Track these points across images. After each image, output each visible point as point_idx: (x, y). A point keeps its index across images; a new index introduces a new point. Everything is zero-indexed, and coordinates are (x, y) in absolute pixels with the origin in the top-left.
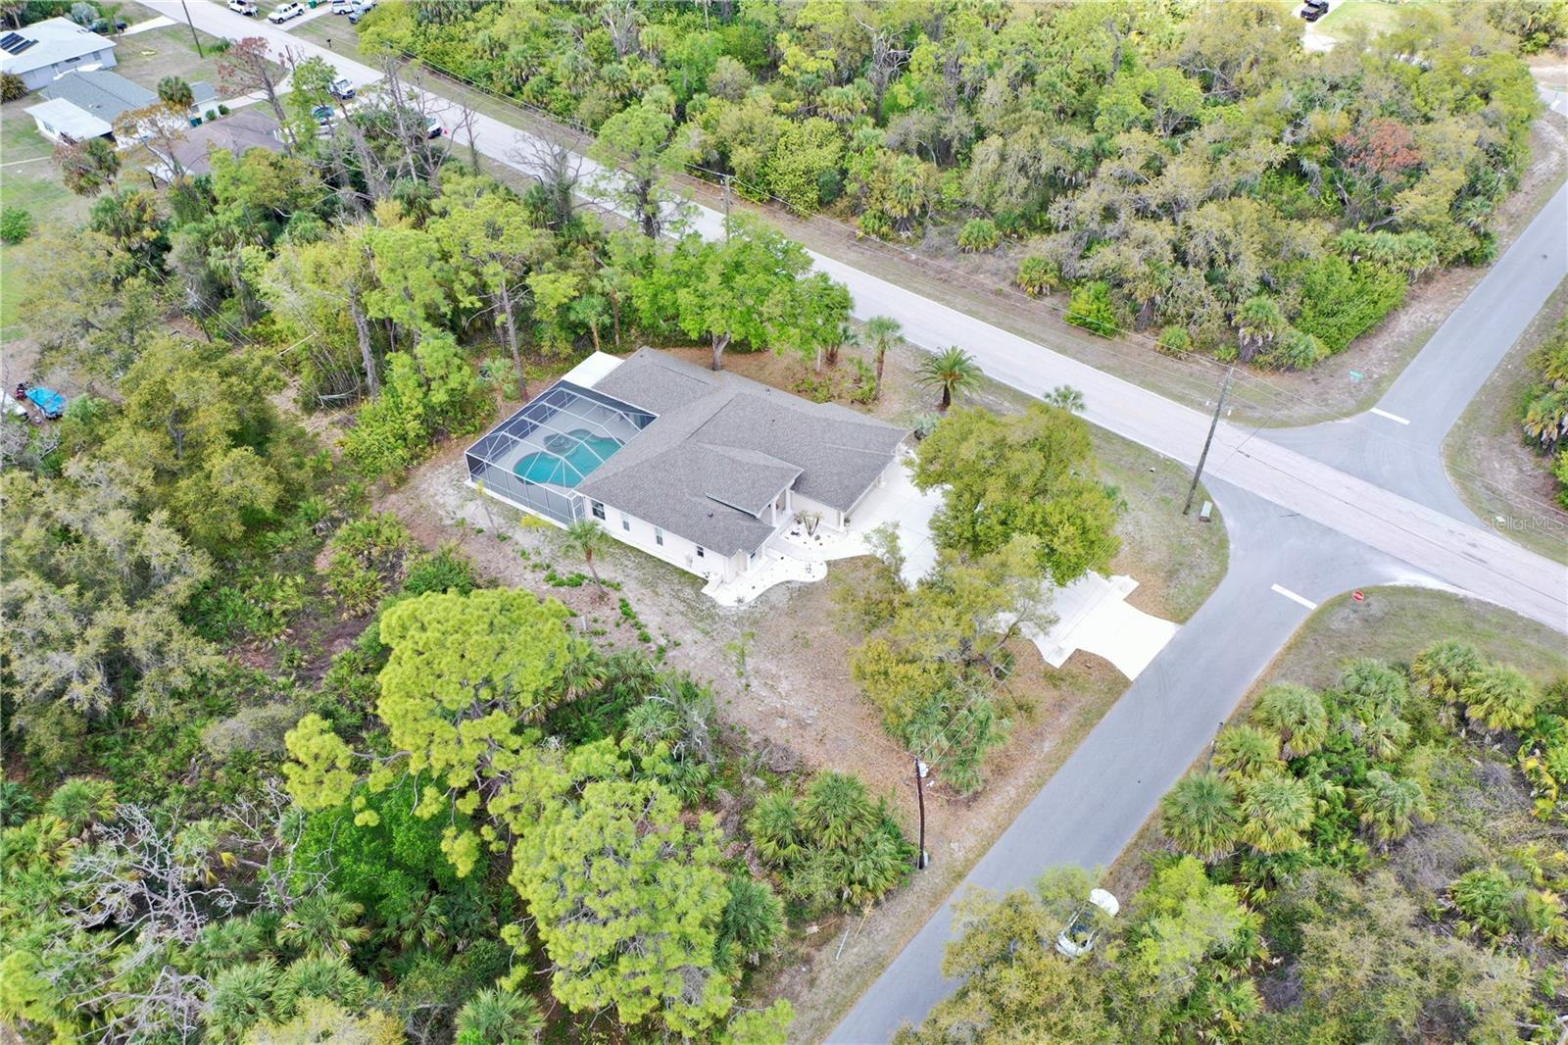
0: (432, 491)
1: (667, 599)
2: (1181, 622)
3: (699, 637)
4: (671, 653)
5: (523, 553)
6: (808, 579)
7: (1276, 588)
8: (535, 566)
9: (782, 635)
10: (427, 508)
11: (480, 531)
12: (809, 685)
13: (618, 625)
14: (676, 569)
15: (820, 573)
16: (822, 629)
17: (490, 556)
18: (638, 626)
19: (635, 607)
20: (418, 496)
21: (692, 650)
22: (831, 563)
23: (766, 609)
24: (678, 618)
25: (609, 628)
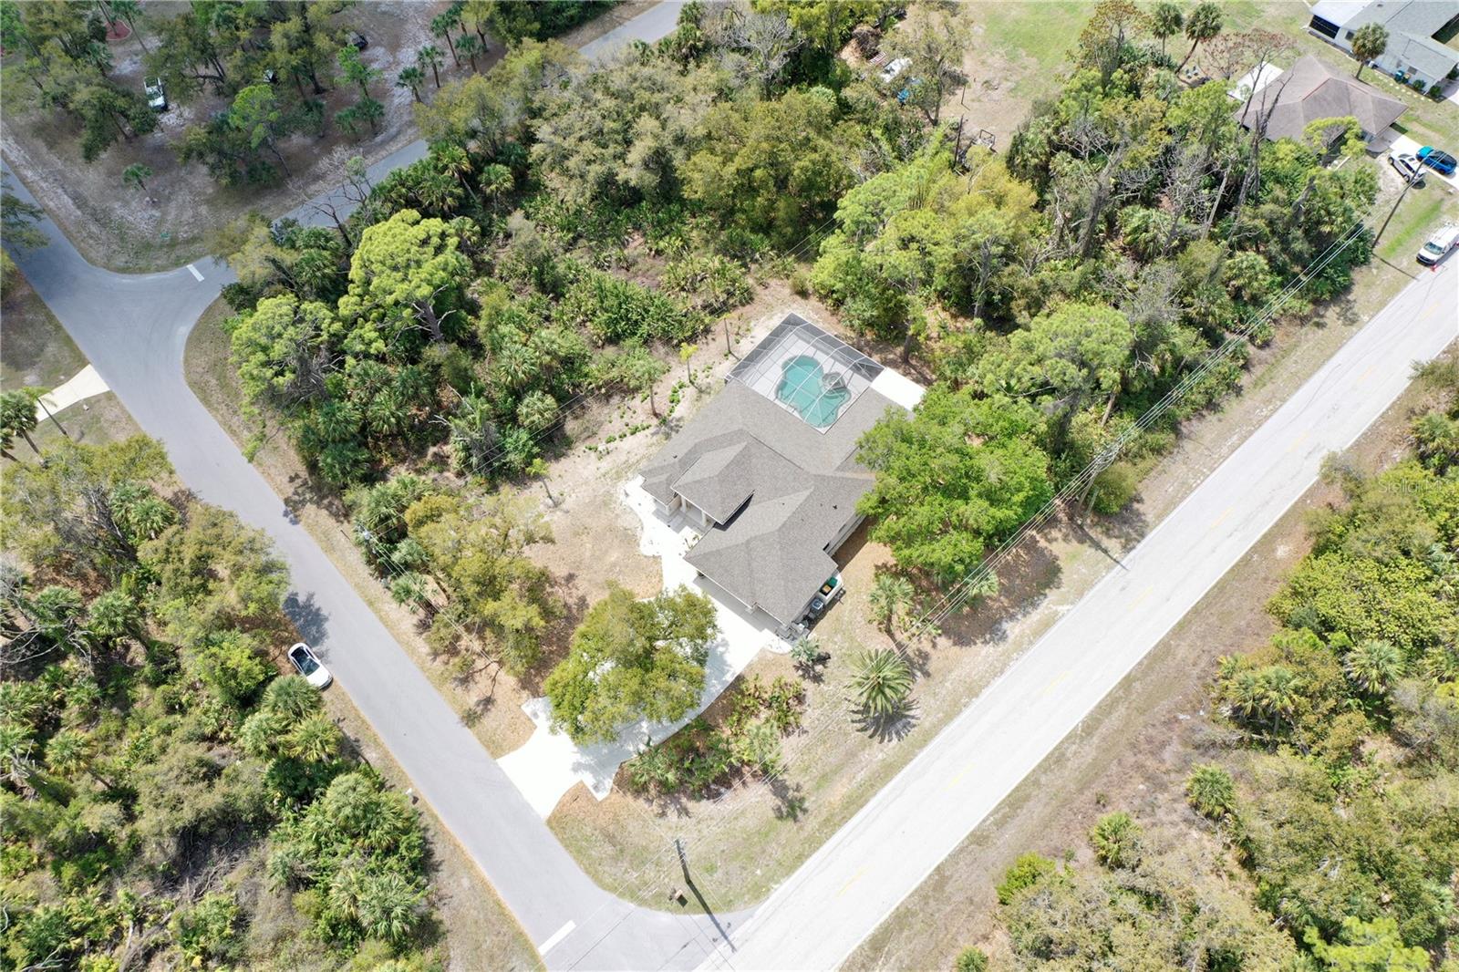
1: (642, 451)
2: (549, 822)
3: (602, 471)
4: (593, 455)
5: (710, 368)
6: (643, 541)
7: (569, 926)
8: (695, 375)
13: (627, 425)
15: (646, 549)
16: (589, 546)
18: (623, 436)
21: (592, 467)
22: (656, 559)
23: (617, 512)
24: (624, 458)
25: (626, 419)
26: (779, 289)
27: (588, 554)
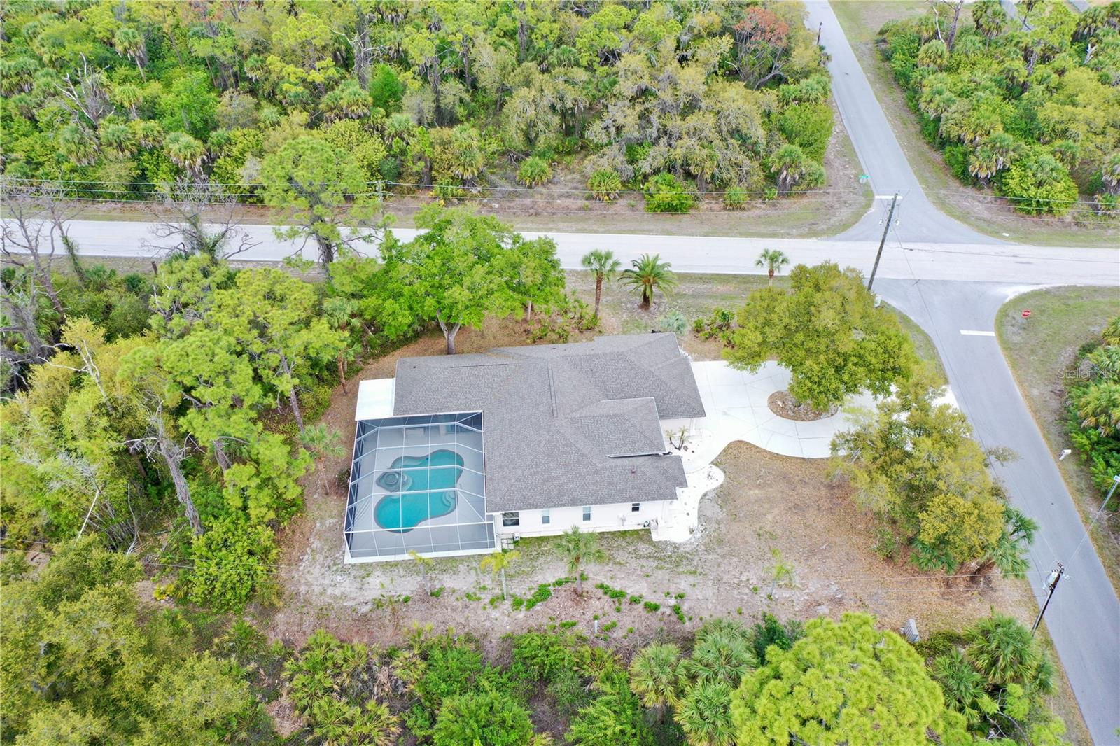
0: (317, 590)
1: (634, 564)
2: (947, 382)
3: (692, 579)
4: (685, 607)
5: (468, 596)
6: (717, 484)
7: (963, 332)
8: (492, 602)
9: (749, 539)
10: (329, 607)
11: (406, 600)
12: (810, 567)
13: (618, 610)
14: (614, 533)
15: (719, 477)
16: (770, 517)
17: (439, 617)
18: (635, 601)
19: (617, 586)
20: (307, 602)
21: (698, 593)
22: (716, 463)
23: (714, 526)
24: (659, 574)
25: (614, 617)
26: (282, 627)
27: (776, 511)
